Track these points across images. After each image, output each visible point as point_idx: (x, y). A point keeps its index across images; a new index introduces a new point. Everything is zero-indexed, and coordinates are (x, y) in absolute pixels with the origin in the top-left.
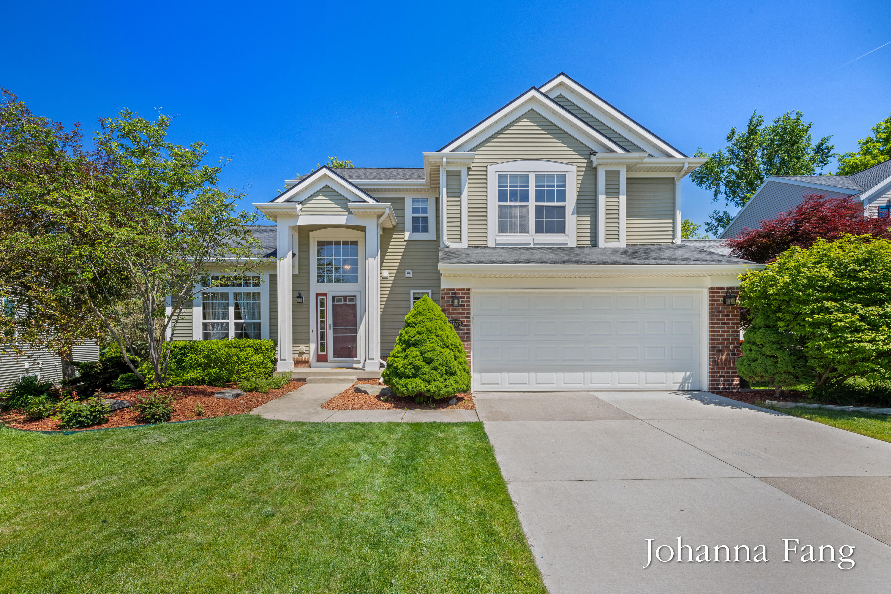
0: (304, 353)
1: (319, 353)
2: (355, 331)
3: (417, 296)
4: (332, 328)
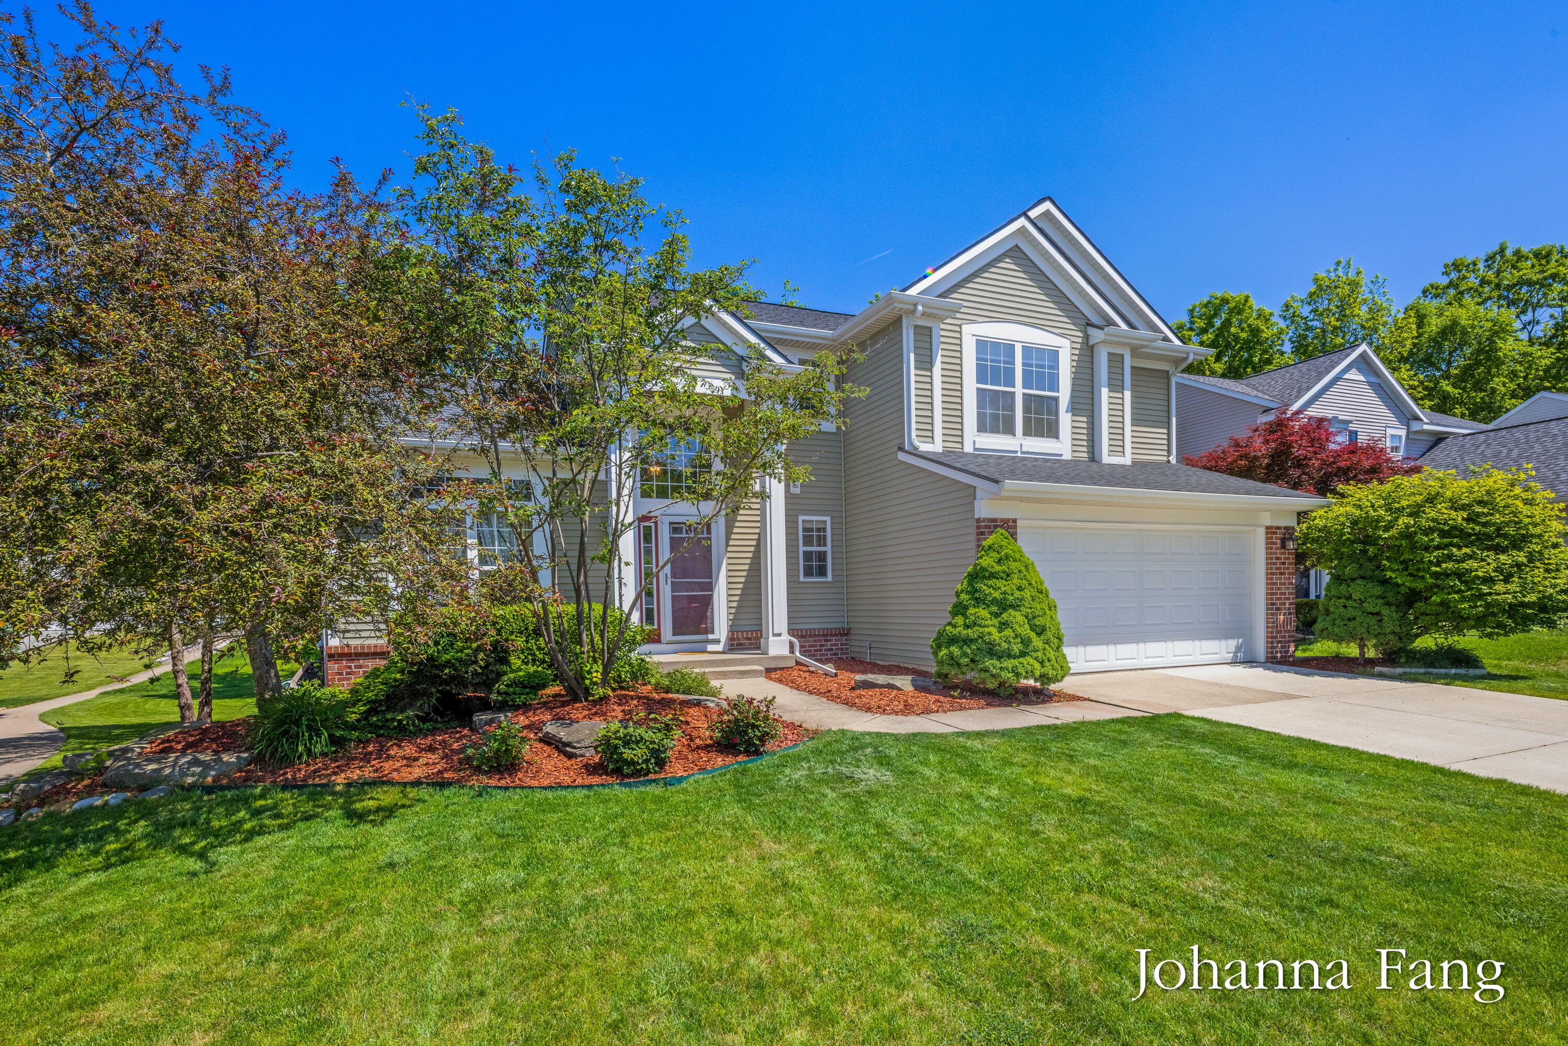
2: (710, 587)
3: (808, 526)
4: (669, 581)
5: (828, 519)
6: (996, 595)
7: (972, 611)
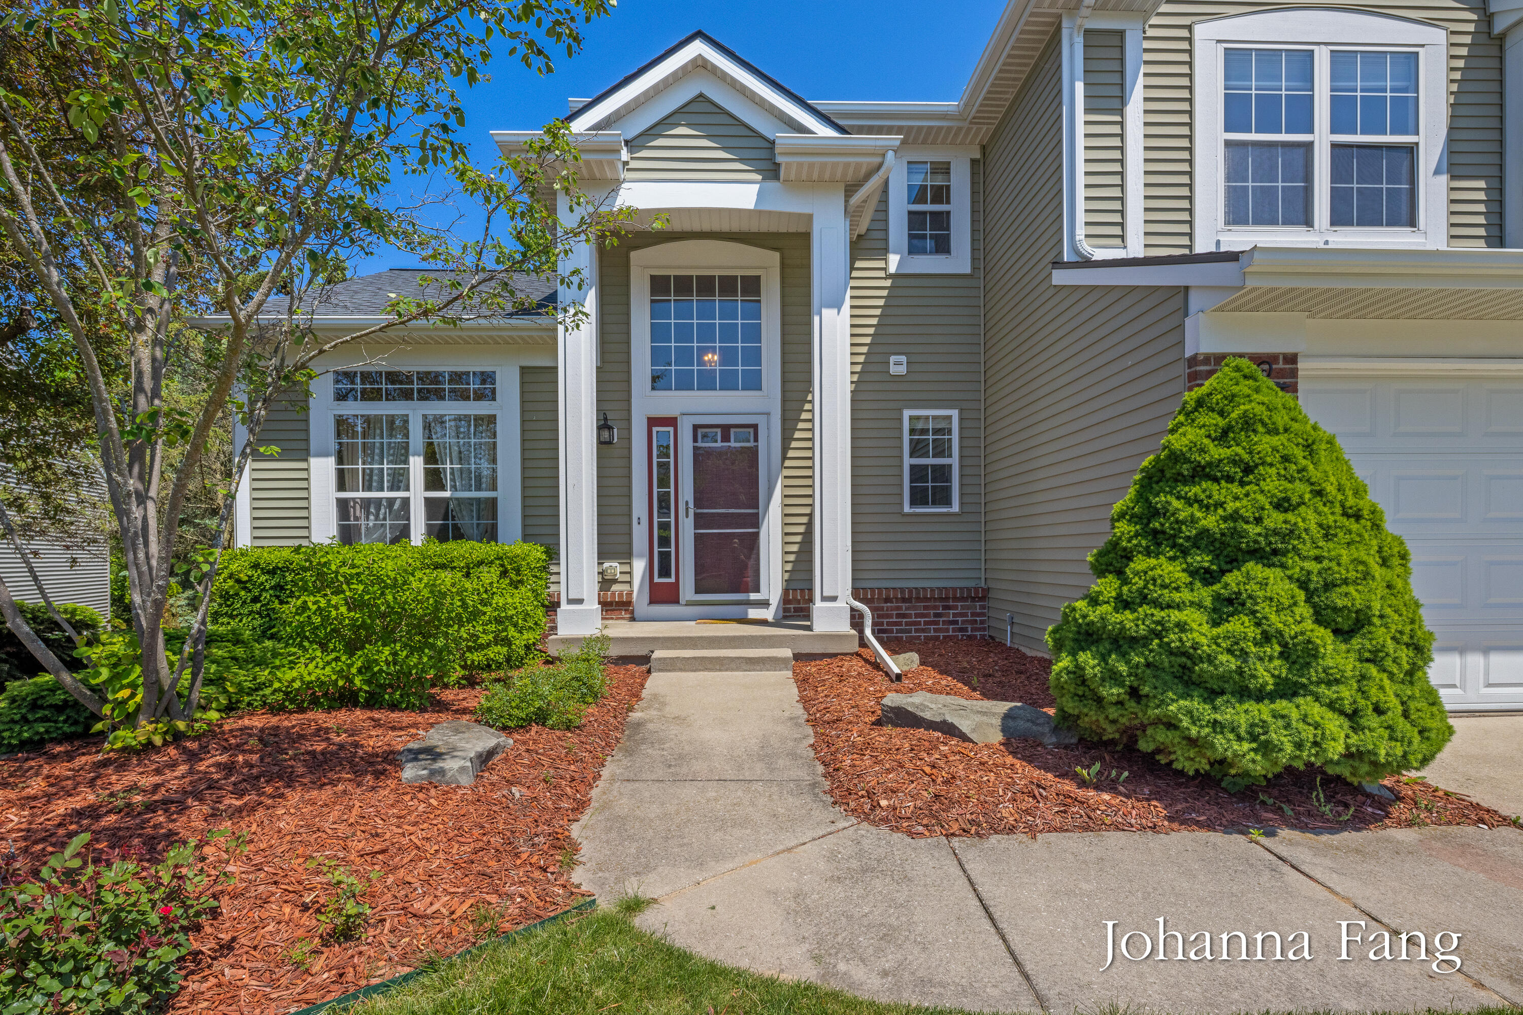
0: (615, 581)
1: (657, 580)
2: (755, 521)
3: (920, 425)
4: (691, 512)
5: (955, 413)
6: (1210, 522)
7: (1140, 563)
